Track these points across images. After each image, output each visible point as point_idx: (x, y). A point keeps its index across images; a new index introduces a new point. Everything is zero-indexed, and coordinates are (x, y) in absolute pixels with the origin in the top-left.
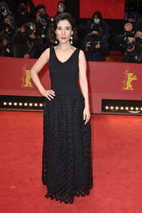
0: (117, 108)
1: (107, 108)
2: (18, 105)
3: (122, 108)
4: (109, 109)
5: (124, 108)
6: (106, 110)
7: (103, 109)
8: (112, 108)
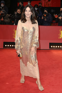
0: (56, 47)
1: (52, 47)
2: (12, 46)
3: (59, 47)
4: (53, 47)
5: (60, 47)
6: (51, 48)
7: (50, 47)
8: (54, 47)
